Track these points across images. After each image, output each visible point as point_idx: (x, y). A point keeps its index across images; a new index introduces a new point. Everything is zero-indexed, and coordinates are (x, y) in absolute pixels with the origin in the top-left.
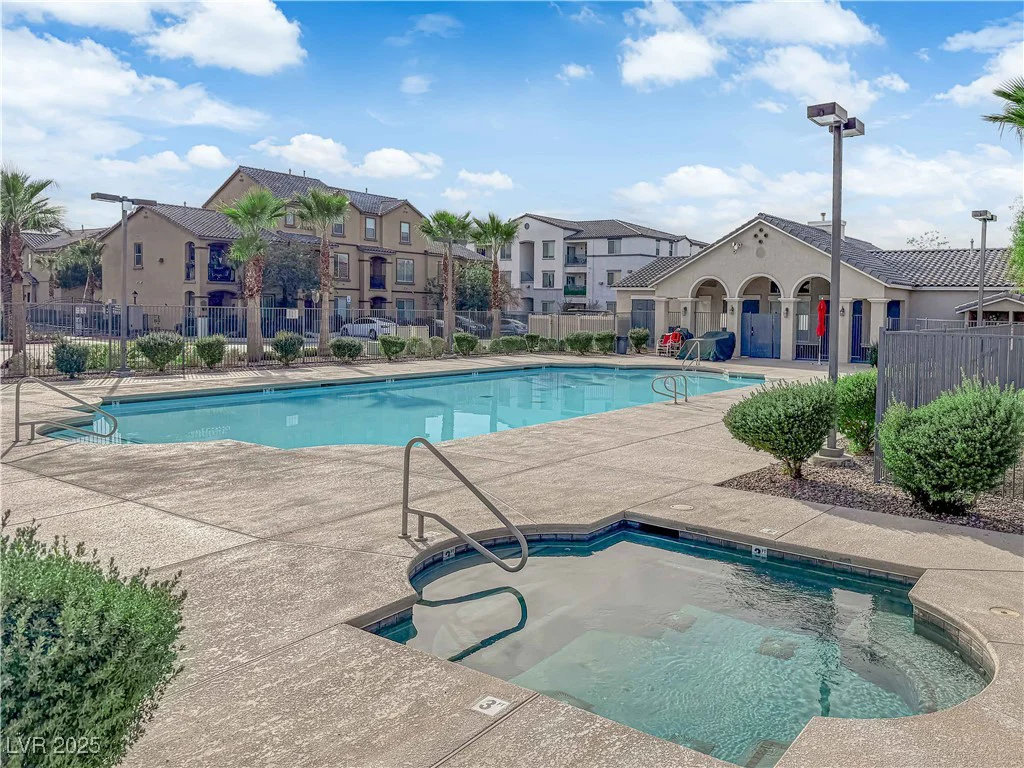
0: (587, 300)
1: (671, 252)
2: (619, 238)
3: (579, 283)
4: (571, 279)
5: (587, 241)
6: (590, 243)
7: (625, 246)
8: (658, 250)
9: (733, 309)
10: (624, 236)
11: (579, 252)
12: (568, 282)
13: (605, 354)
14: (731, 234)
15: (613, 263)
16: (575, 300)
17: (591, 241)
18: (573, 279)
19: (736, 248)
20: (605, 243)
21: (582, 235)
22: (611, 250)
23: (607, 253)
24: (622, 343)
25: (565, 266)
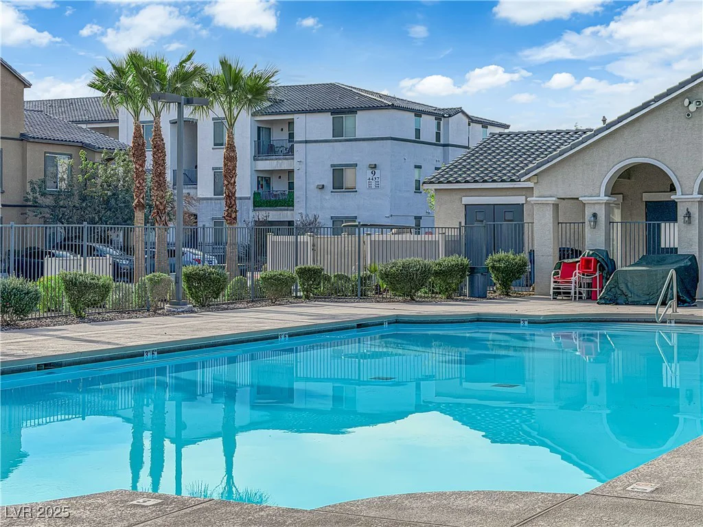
0: (295, 215)
1: (438, 135)
2: (353, 111)
3: (278, 186)
4: (264, 180)
5: (295, 117)
6: (300, 121)
7: (363, 124)
8: (418, 131)
9: (688, 215)
10: (362, 109)
11: (278, 136)
12: (259, 185)
13: (449, 297)
14: (682, 85)
15: (341, 153)
16: (274, 215)
17: (302, 116)
18: (268, 181)
19: (693, 108)
20: (326, 120)
21: (284, 109)
22: (338, 132)
23: (331, 138)
24: (479, 278)
25: (255, 158)
